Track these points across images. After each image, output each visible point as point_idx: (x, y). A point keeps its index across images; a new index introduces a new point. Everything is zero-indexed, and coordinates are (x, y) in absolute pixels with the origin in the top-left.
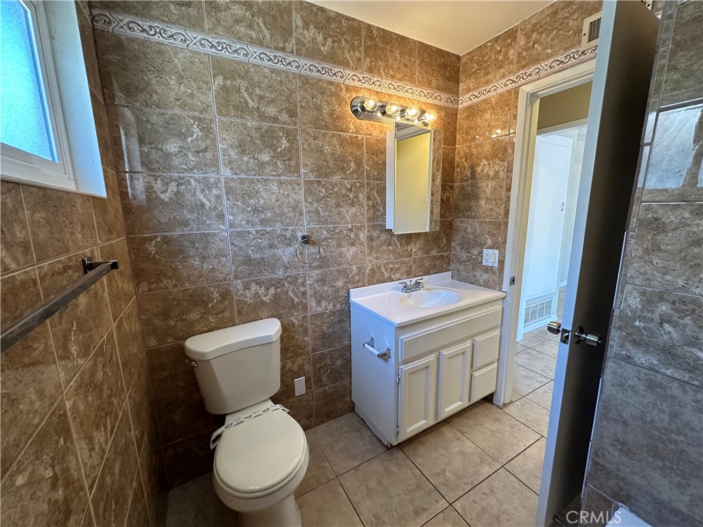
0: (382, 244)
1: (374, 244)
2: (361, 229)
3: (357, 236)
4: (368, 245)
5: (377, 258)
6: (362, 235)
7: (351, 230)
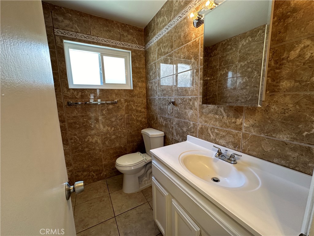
0: (210, 112)
1: (204, 111)
2: (196, 99)
3: (194, 104)
4: (199, 110)
5: (206, 122)
6: (196, 103)
7: (190, 100)
